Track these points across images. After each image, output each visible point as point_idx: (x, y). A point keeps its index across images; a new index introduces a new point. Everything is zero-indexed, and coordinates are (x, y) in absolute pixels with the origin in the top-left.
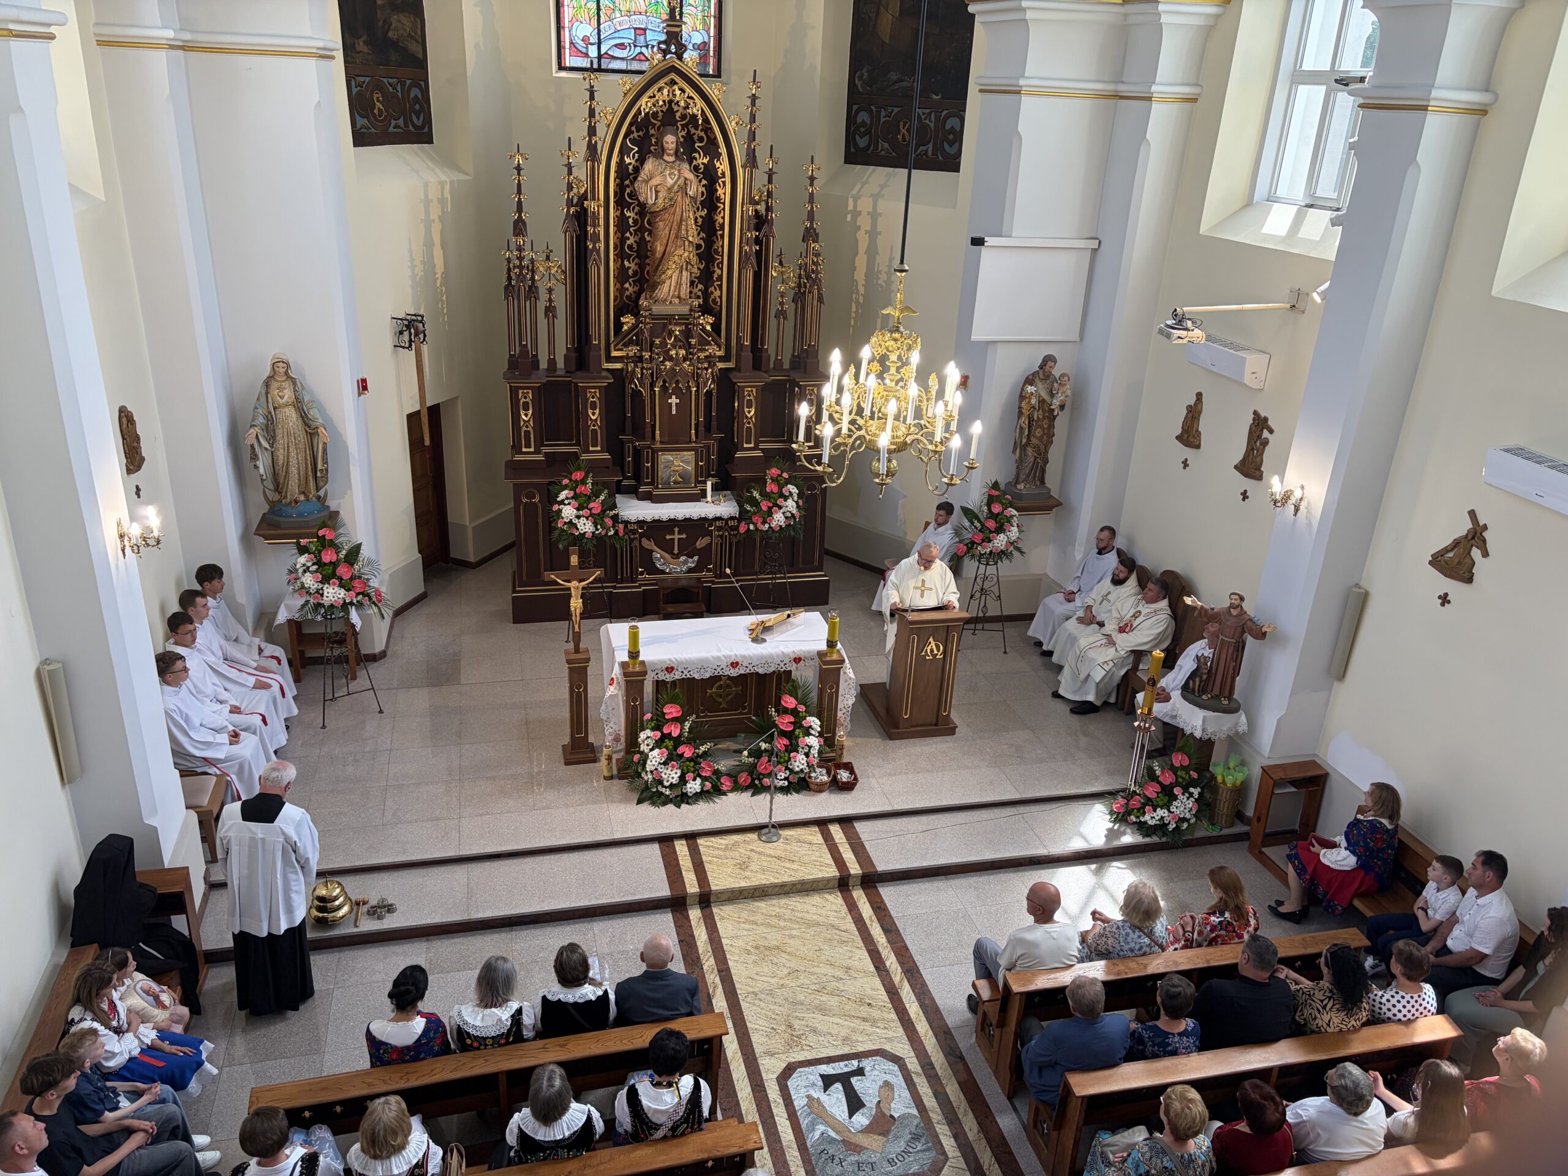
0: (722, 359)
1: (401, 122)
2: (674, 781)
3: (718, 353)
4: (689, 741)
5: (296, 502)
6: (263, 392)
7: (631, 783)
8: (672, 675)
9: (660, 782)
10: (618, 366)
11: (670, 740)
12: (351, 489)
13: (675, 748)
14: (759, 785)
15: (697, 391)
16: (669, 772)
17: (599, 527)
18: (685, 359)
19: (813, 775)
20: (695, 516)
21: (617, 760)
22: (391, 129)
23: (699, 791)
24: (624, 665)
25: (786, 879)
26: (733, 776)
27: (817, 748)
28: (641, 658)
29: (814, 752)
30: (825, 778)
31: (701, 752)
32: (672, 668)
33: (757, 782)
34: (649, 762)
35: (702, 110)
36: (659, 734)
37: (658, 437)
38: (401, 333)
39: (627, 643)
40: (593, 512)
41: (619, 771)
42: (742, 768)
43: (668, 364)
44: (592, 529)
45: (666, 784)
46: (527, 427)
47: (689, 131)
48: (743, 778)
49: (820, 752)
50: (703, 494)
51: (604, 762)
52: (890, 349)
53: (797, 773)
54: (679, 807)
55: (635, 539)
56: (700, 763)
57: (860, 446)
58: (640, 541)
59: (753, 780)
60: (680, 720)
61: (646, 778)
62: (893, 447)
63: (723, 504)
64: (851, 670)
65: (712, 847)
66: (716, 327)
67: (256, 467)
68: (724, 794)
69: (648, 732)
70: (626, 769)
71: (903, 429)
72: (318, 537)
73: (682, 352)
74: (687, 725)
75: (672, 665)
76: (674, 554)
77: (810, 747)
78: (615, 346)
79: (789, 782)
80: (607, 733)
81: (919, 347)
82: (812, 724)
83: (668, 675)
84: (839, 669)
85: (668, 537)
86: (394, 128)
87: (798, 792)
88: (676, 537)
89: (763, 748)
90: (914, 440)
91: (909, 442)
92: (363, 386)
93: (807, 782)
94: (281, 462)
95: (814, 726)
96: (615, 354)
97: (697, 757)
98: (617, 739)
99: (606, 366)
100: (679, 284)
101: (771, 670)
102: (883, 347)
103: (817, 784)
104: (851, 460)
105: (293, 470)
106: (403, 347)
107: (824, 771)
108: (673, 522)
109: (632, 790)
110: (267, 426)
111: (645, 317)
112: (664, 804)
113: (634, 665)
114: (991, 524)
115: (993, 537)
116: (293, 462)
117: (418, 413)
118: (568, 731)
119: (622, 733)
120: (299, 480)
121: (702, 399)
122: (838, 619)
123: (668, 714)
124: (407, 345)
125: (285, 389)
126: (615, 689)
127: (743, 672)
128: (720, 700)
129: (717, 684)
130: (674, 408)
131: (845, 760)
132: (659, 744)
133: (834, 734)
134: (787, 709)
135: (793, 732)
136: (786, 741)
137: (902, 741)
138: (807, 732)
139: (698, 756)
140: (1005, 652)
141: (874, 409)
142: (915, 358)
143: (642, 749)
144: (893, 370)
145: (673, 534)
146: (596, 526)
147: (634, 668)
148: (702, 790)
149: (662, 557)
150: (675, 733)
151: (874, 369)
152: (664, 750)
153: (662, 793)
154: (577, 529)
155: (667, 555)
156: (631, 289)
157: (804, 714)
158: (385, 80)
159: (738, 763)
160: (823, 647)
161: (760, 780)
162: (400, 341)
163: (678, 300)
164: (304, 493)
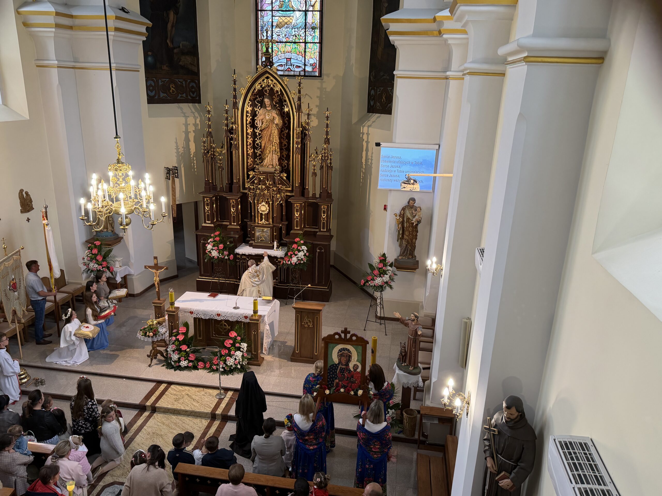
0: (290, 191)
1: (184, 95)
2: (176, 360)
5: (102, 231)
9: (171, 359)
11: (178, 342)
13: (179, 345)
15: (273, 204)
16: (175, 355)
18: (265, 189)
22: (179, 98)
23: (186, 366)
25: (188, 408)
26: (205, 362)
29: (238, 358)
32: (192, 312)
33: (212, 367)
35: (280, 89)
36: (175, 338)
37: (256, 221)
38: (167, 173)
40: (220, 248)
45: (173, 360)
46: (208, 213)
47: (280, 98)
48: (208, 365)
50: (271, 246)
53: (229, 366)
55: (244, 262)
56: (189, 354)
63: (279, 251)
65: (174, 389)
66: (288, 177)
68: (198, 369)
77: (236, 356)
78: (247, 183)
83: (191, 315)
84: (257, 323)
86: (180, 97)
95: (244, 347)
99: (242, 191)
100: (272, 160)
111: (257, 172)
113: (172, 308)
114: (377, 273)
115: (376, 278)
121: (275, 207)
123: (181, 331)
124: (169, 178)
127: (222, 319)
128: (222, 330)
129: (221, 323)
132: (174, 343)
133: (258, 353)
134: (231, 337)
135: (230, 348)
136: (226, 351)
137: (296, 363)
144: (121, 180)
146: (219, 254)
148: (188, 366)
150: (180, 339)
153: (171, 364)
154: (212, 255)
157: (239, 341)
158: (177, 80)
162: (167, 176)
163: (272, 166)
164: (107, 229)
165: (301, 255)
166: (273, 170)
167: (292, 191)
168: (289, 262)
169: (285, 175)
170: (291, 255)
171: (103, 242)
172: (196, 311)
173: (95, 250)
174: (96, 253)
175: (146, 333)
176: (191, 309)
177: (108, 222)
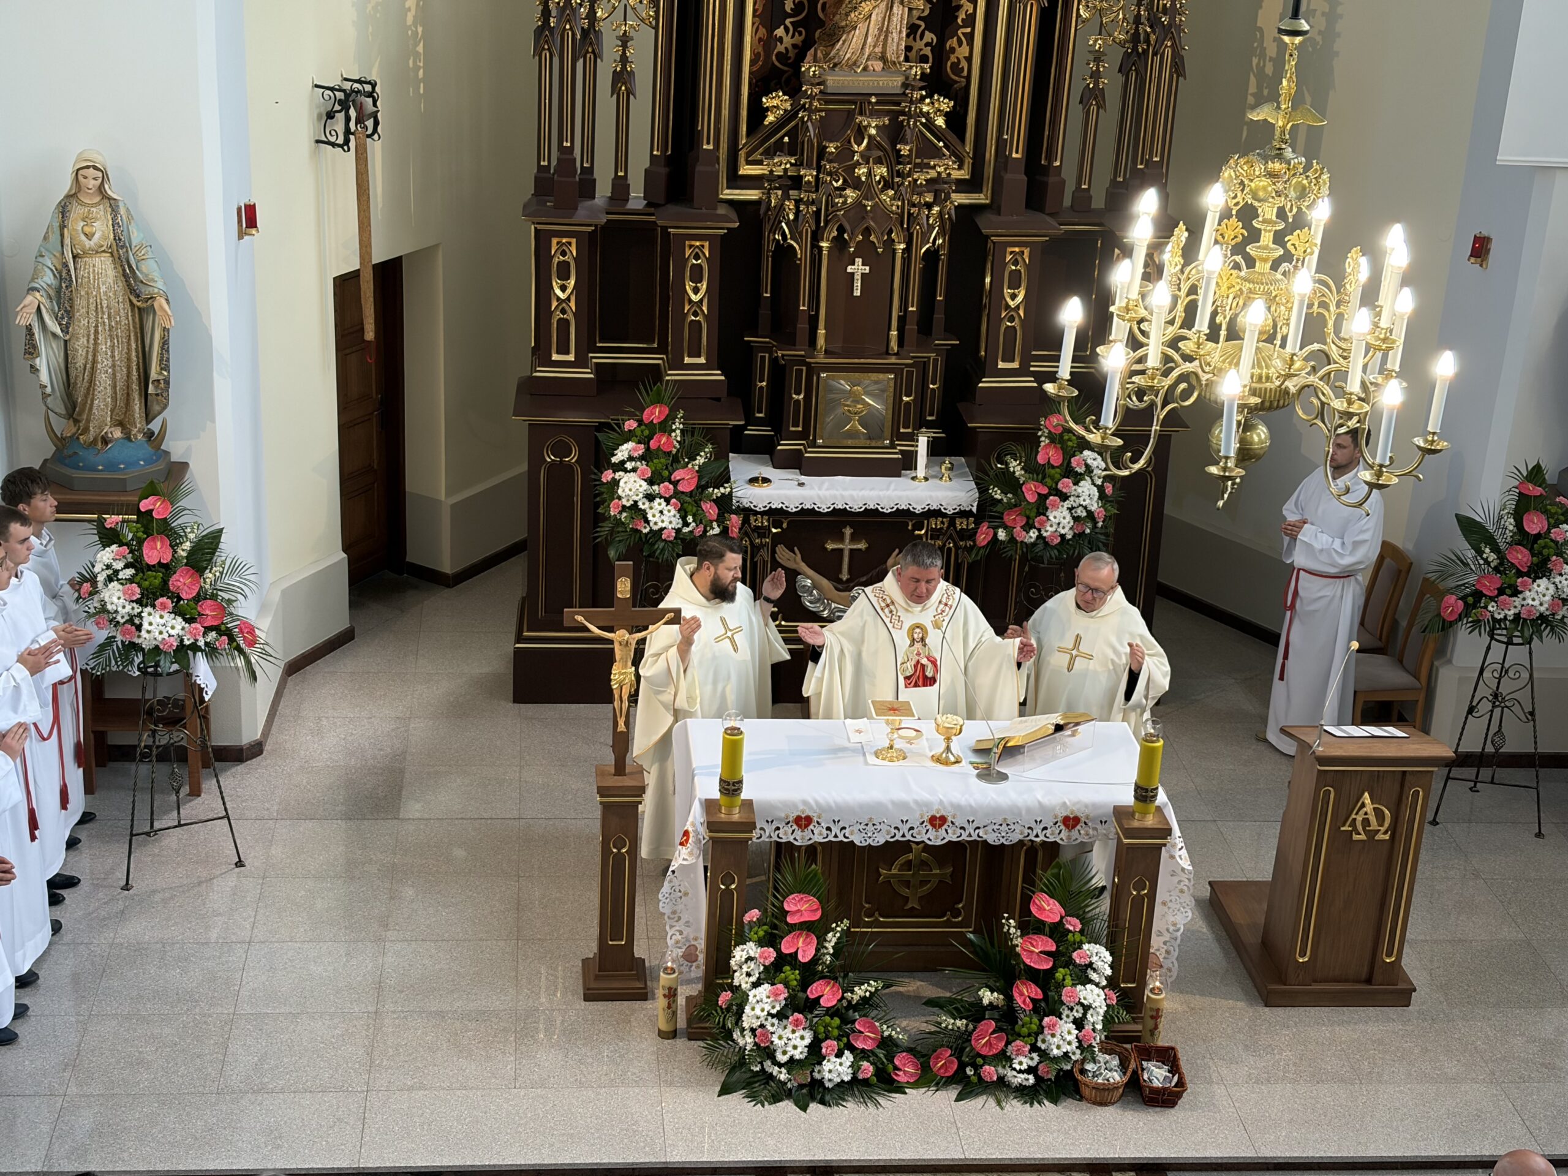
0: (963, 186)
2: (798, 1055)
3: (956, 174)
4: (831, 975)
5: (105, 441)
6: (56, 225)
7: (711, 1049)
8: (807, 833)
9: (769, 1053)
10: (752, 195)
11: (793, 968)
12: (213, 421)
13: (804, 985)
14: (974, 1079)
15: (908, 250)
16: (787, 1033)
17: (690, 519)
18: (887, 185)
19: (1089, 1067)
20: (887, 507)
21: (689, 999)
23: (847, 1078)
24: (710, 806)
26: (922, 1053)
27: (1102, 1011)
28: (744, 795)
29: (1096, 1019)
30: (1116, 1077)
31: (856, 998)
32: (809, 820)
33: (970, 1071)
34: (747, 1009)
36: (772, 954)
37: (821, 342)
38: (330, 115)
39: (720, 762)
40: (680, 488)
41: (689, 1021)
42: (941, 1038)
43: (851, 194)
44: (677, 523)
45: (782, 1058)
46: (563, 311)
48: (943, 1062)
49: (1108, 1020)
50: (908, 462)
51: (660, 1002)
52: (1261, 194)
53: (1055, 1059)
54: (804, 1108)
55: (762, 546)
56: (853, 1022)
57: (1186, 394)
58: (774, 552)
59: (962, 1066)
60: (817, 929)
61: (741, 1042)
62: (1255, 400)
63: (945, 483)
64: (1184, 852)
66: (956, 120)
67: (34, 370)
68: (900, 1090)
69: (751, 948)
70: (701, 1019)
71: (1278, 365)
72: (139, 513)
73: (882, 171)
74: (832, 939)
75: (809, 813)
76: (840, 581)
77: (1087, 1008)
78: (748, 154)
79: (1036, 1077)
80: (670, 942)
81: (1325, 190)
82: (1094, 959)
83: (798, 834)
84: (1158, 848)
85: (830, 546)
87: (1055, 1101)
88: (847, 546)
89: (986, 1002)
90: (1303, 388)
91: (1293, 390)
92: (249, 217)
93: (1076, 1082)
94: (80, 362)
95: (1099, 964)
96: (746, 170)
97: (847, 1008)
98: (689, 956)
99: (728, 194)
100: (885, 32)
101: (1015, 837)
102: (1247, 190)
103: (1097, 1088)
104: (1164, 423)
105: (103, 380)
106: (333, 145)
107: (1115, 1062)
108: (840, 518)
109: (712, 1065)
110: (59, 290)
111: (812, 97)
112: (775, 1099)
113: (730, 807)
114: (1521, 557)
115: (1524, 584)
116: (104, 363)
117: (354, 275)
118: (595, 931)
119: (701, 944)
120: (114, 398)
121: (916, 267)
122: (1161, 742)
123: (795, 913)
124: (340, 141)
125: (96, 219)
126: (691, 854)
127: (954, 839)
128: (905, 892)
129: (902, 859)
130: (858, 284)
131: (1162, 1041)
132: (770, 974)
133: (1143, 984)
134: (1043, 923)
135: (1051, 972)
136: (1036, 992)
137: (1292, 1011)
138: (1082, 975)
139: (850, 1006)
140: (1539, 835)
141: (1218, 319)
142: (1321, 212)
143: (736, 983)
144: (1267, 238)
145: (841, 538)
146: (684, 518)
147: (729, 814)
148: (854, 1078)
149: (815, 586)
150: (805, 957)
151: (1230, 234)
152: (780, 986)
153: (771, 1076)
154: (647, 522)
155: (825, 582)
156: (788, 41)
157: (1078, 937)
159: (933, 1029)
160: (1127, 798)
161: (976, 1067)
162: (327, 132)
163: (881, 64)
164: (122, 424)
165: (1086, 494)
166: (893, 83)
167: (972, 185)
168: (1033, 534)
169: (946, 105)
170: (1043, 498)
172: (824, 809)
173: (159, 545)
176: (803, 803)
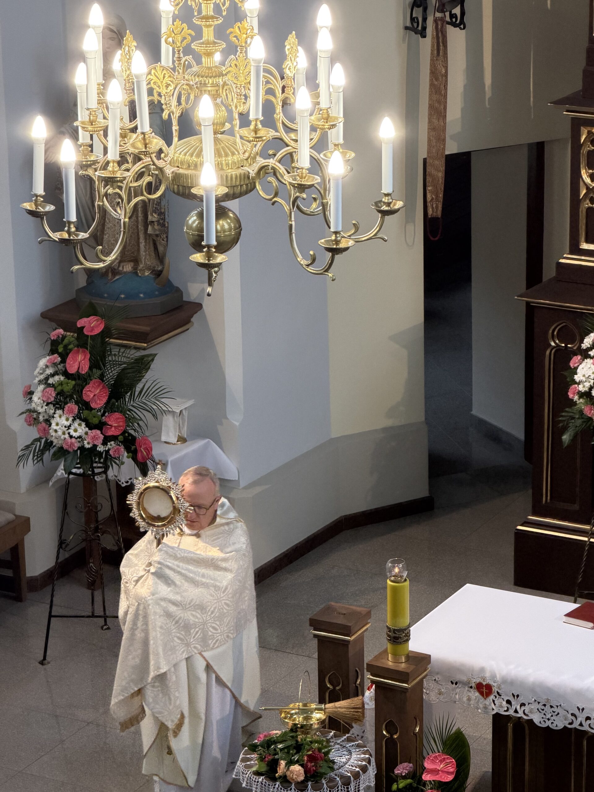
8: (489, 702)
32: (491, 689)
38: (414, 4)
46: (592, 200)
83: (481, 701)
106: (415, 31)
113: (396, 655)
123: (432, 771)
124: (420, 28)
147: (394, 662)
162: (412, 19)
164: (136, 261)
171: (116, 323)
172: (504, 681)
173: (80, 357)
174: (85, 370)
175: (273, 765)
176: (482, 670)
177: (141, 227)
